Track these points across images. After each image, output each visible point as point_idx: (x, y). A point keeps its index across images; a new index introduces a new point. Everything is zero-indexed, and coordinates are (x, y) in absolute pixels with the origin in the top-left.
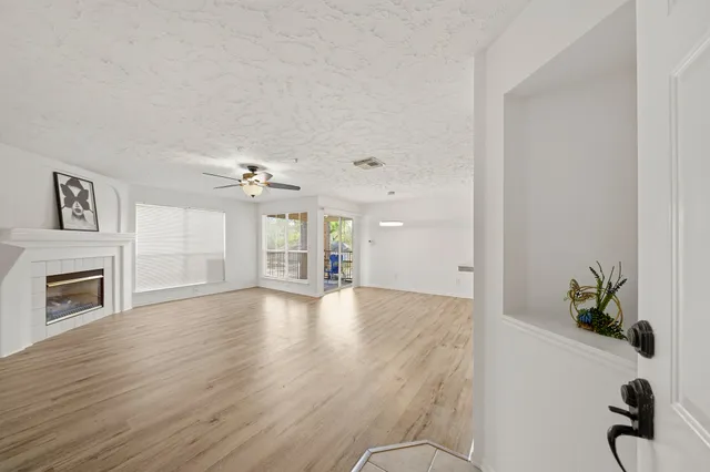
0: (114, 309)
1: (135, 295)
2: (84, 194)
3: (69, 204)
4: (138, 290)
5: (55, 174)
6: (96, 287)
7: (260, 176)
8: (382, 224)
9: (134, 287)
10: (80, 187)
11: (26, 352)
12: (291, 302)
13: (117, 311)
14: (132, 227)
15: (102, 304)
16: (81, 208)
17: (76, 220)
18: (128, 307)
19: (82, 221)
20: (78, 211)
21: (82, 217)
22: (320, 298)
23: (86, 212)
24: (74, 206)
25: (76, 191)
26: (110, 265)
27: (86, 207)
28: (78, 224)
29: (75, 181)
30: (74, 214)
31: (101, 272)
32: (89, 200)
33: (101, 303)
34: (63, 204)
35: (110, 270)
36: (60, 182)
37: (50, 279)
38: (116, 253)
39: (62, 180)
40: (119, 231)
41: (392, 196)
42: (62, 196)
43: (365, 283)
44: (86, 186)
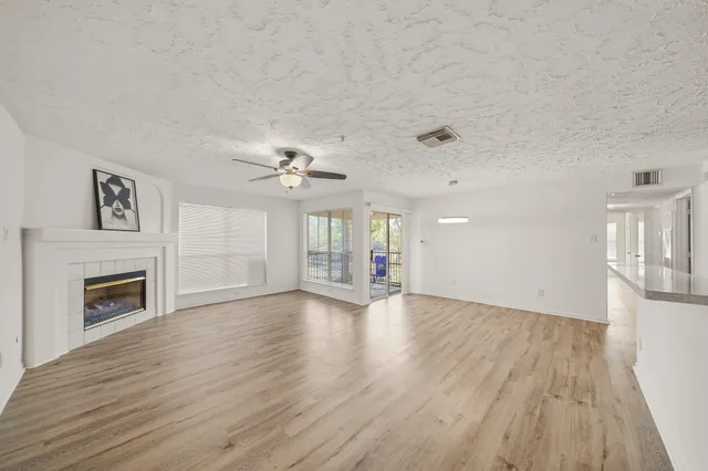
0: (156, 313)
1: (178, 297)
2: (125, 192)
3: (109, 203)
4: (181, 292)
5: (95, 172)
6: (138, 289)
7: (298, 163)
8: (441, 221)
9: (177, 287)
10: (122, 185)
11: (57, 363)
12: (335, 310)
13: (160, 314)
14: (175, 227)
15: (144, 307)
16: (121, 207)
17: (116, 220)
18: (170, 309)
19: (122, 220)
20: (119, 210)
21: (123, 216)
22: (367, 306)
23: (127, 212)
24: (115, 205)
25: (116, 190)
26: (153, 266)
27: (127, 206)
28: (118, 223)
29: (115, 180)
30: (114, 214)
31: (143, 273)
32: (131, 200)
33: (143, 305)
34: (102, 203)
35: (153, 271)
36: (99, 180)
37: (88, 282)
38: (158, 254)
39: (102, 178)
40: (162, 232)
41: (454, 186)
42: (102, 195)
43: (417, 290)
44: (128, 185)
